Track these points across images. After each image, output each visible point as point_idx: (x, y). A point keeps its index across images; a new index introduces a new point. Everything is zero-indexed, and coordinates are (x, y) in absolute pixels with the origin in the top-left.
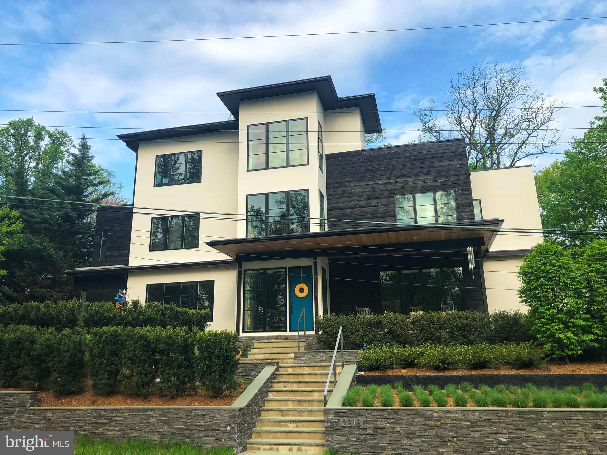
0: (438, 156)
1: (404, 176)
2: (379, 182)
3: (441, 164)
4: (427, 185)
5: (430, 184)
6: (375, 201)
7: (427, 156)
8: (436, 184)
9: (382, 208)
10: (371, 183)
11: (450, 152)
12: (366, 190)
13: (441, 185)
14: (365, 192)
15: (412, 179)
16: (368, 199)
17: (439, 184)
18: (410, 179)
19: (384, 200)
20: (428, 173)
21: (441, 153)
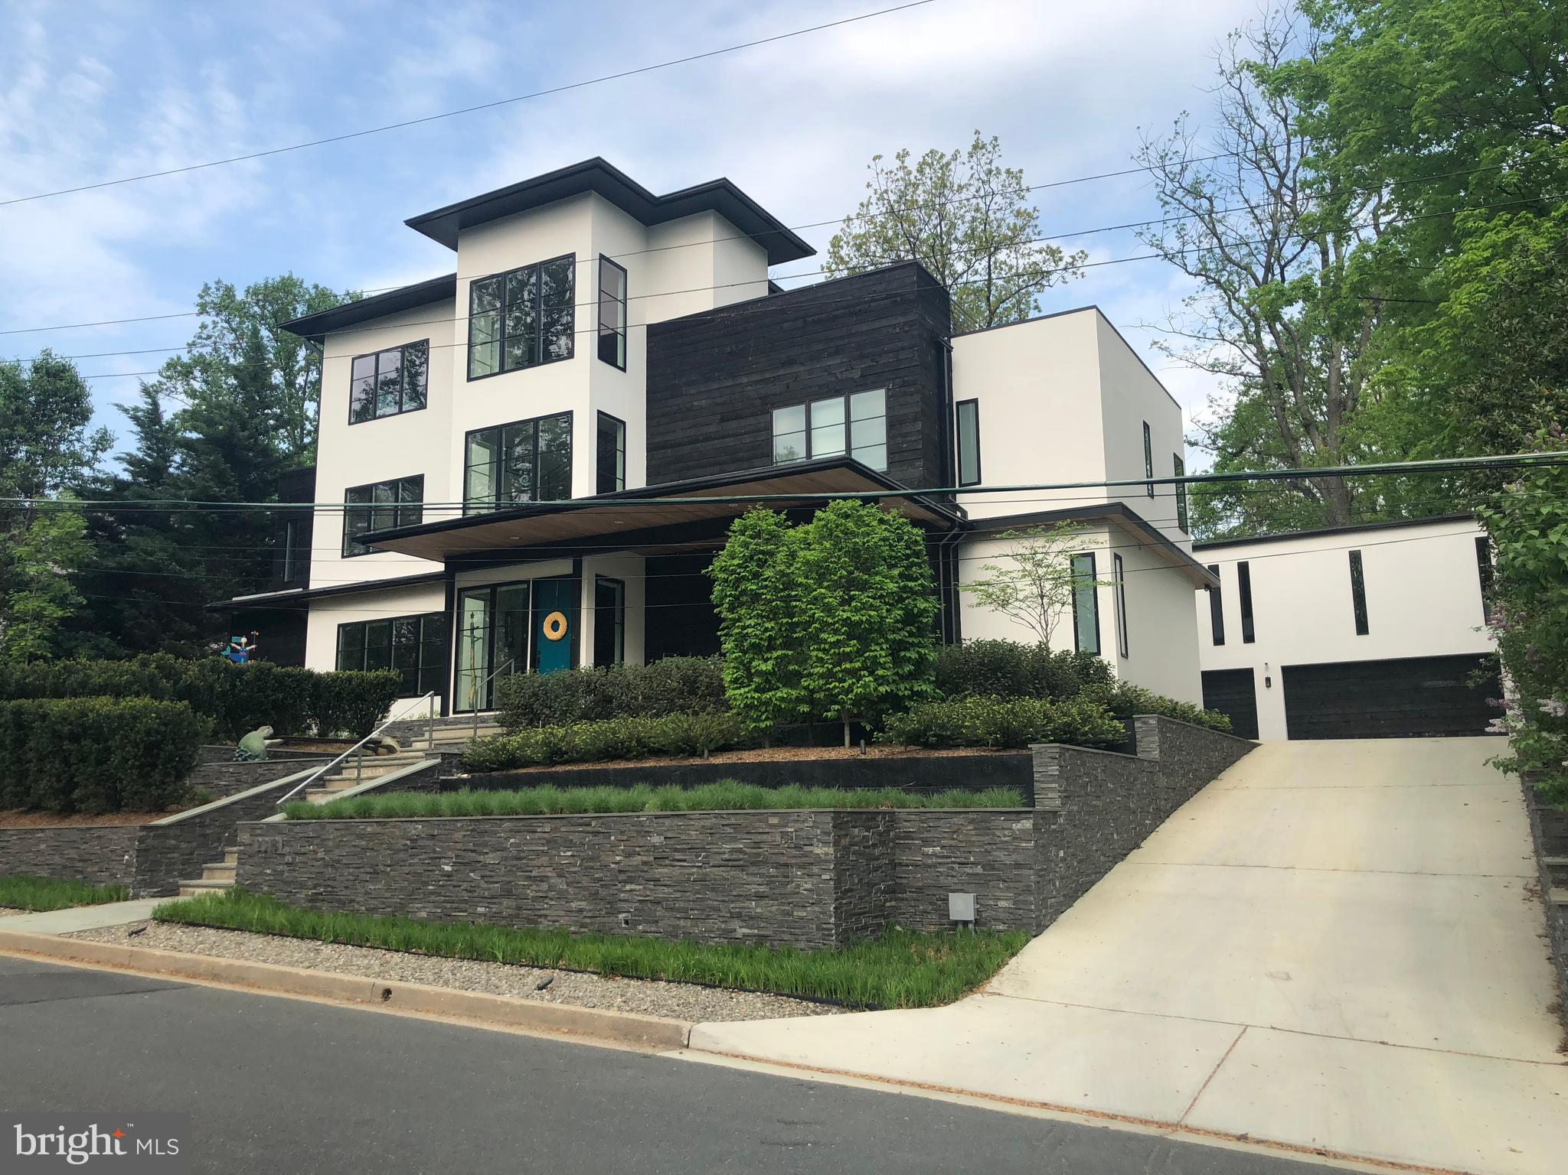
0: (860, 310)
1: (790, 362)
2: (745, 380)
3: (864, 327)
4: (833, 379)
5: (840, 378)
6: (733, 424)
7: (837, 312)
8: (851, 376)
9: (747, 439)
10: (730, 384)
11: (883, 299)
12: (719, 401)
13: (862, 376)
14: (718, 404)
15: (808, 368)
16: (723, 420)
17: (856, 374)
18: (802, 368)
19: (752, 420)
20: (837, 352)
21: (865, 303)
